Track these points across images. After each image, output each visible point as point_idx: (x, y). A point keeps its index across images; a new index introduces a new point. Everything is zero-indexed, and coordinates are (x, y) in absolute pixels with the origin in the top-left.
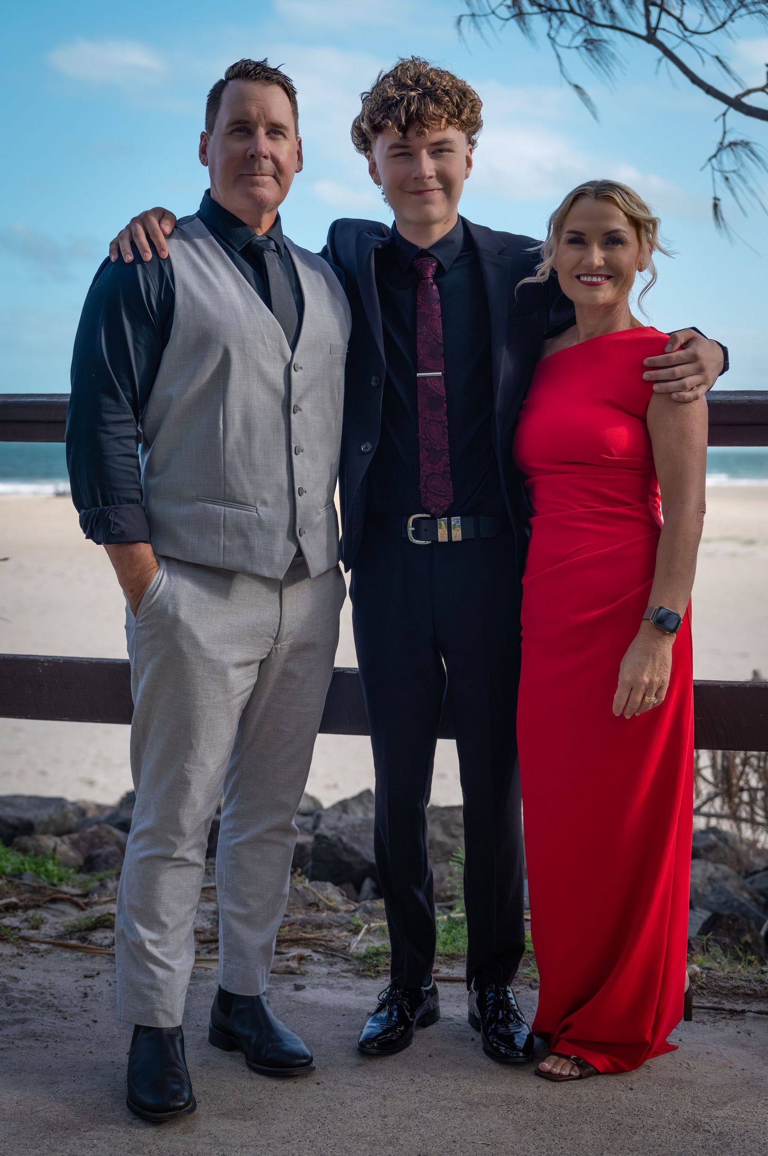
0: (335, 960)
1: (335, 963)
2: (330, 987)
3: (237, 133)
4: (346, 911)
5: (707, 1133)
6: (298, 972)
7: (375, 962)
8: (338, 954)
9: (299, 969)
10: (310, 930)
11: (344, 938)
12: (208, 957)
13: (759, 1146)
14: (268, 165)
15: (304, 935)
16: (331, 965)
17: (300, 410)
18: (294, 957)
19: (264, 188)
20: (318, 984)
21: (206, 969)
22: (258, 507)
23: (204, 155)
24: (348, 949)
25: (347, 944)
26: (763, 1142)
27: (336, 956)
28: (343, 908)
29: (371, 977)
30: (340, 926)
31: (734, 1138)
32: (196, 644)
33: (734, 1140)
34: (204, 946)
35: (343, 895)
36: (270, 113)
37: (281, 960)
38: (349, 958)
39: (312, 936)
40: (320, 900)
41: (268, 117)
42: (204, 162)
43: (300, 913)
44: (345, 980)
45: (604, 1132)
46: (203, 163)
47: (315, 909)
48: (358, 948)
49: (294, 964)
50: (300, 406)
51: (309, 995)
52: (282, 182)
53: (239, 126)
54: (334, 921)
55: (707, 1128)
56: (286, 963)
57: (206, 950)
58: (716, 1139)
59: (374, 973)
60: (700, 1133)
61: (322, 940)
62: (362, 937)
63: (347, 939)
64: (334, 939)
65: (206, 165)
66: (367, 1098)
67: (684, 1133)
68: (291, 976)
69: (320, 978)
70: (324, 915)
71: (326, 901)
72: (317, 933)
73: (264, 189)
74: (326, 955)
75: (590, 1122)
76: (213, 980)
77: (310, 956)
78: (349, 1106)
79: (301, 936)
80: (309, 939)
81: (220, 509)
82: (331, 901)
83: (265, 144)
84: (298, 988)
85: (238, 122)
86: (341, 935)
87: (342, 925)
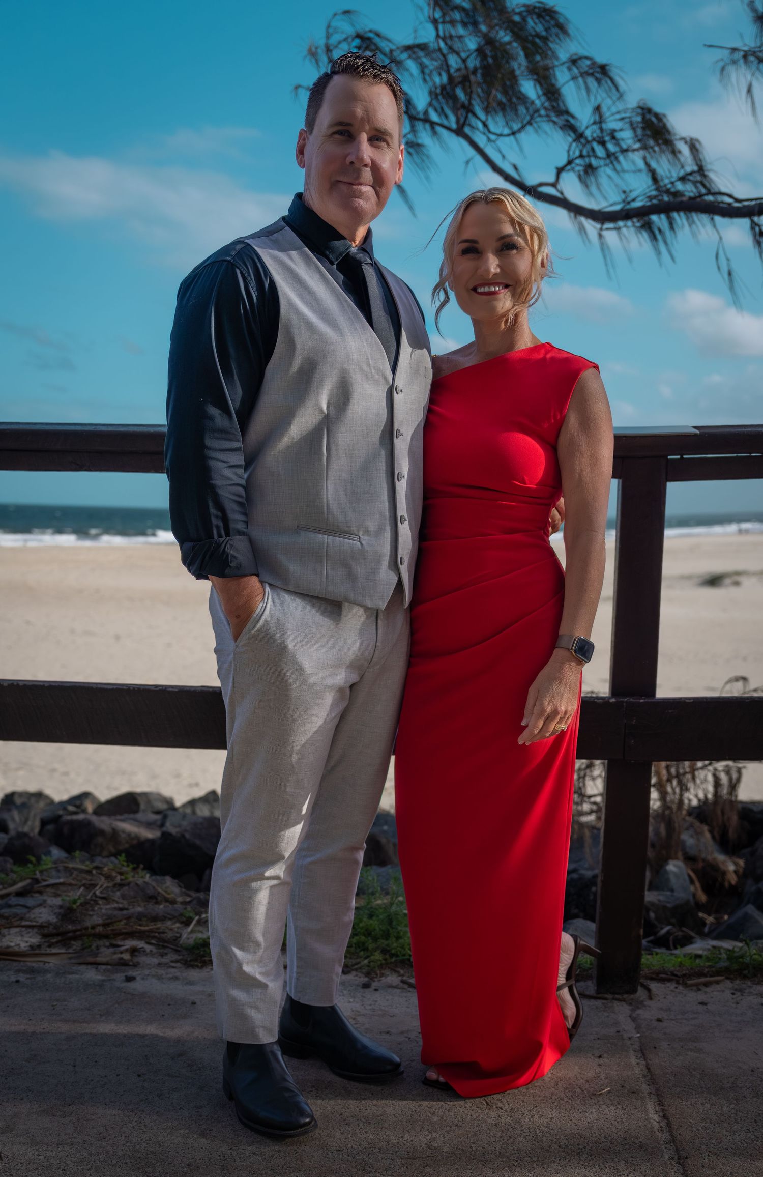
0: (166, 951)
1: (166, 954)
2: (159, 978)
3: (337, 136)
4: (182, 903)
5: (500, 1110)
6: (131, 963)
7: (202, 953)
8: (169, 945)
9: (131, 960)
10: (144, 923)
11: (176, 929)
12: (49, 951)
13: (547, 1120)
14: (367, 174)
15: (139, 927)
16: (162, 955)
17: (402, 435)
18: (127, 950)
19: (361, 199)
20: (148, 975)
21: (45, 962)
22: (360, 536)
23: (301, 156)
24: (179, 940)
25: (178, 935)
26: (551, 1116)
27: (168, 947)
28: (180, 899)
29: (197, 966)
30: (173, 918)
31: (524, 1114)
32: (300, 670)
33: (524, 1116)
34: (47, 940)
35: (180, 887)
36: (375, 117)
37: (115, 953)
38: (179, 949)
39: (147, 928)
40: (159, 893)
41: (372, 122)
42: (302, 164)
43: (139, 906)
44: (173, 970)
45: (405, 1114)
46: (299, 164)
47: (154, 901)
48: (188, 939)
49: (126, 956)
50: (402, 431)
51: (138, 986)
52: (381, 195)
53: (340, 128)
54: (169, 914)
55: (500, 1105)
56: (119, 956)
57: (46, 944)
58: (508, 1115)
59: (200, 963)
60: (493, 1111)
61: (155, 932)
62: (193, 928)
63: (179, 931)
64: (167, 931)
65: (303, 167)
66: (185, 1088)
67: (479, 1111)
68: (123, 968)
69: (150, 969)
70: (161, 906)
71: (164, 893)
72: (152, 925)
73: (361, 201)
74: (157, 946)
75: (393, 1104)
76: (50, 973)
77: (143, 948)
78: (166, 1097)
79: (137, 929)
80: (144, 932)
81: (322, 538)
82: (169, 894)
83: (367, 151)
84: (130, 979)
85: (341, 123)
86: (174, 926)
87: (175, 917)
